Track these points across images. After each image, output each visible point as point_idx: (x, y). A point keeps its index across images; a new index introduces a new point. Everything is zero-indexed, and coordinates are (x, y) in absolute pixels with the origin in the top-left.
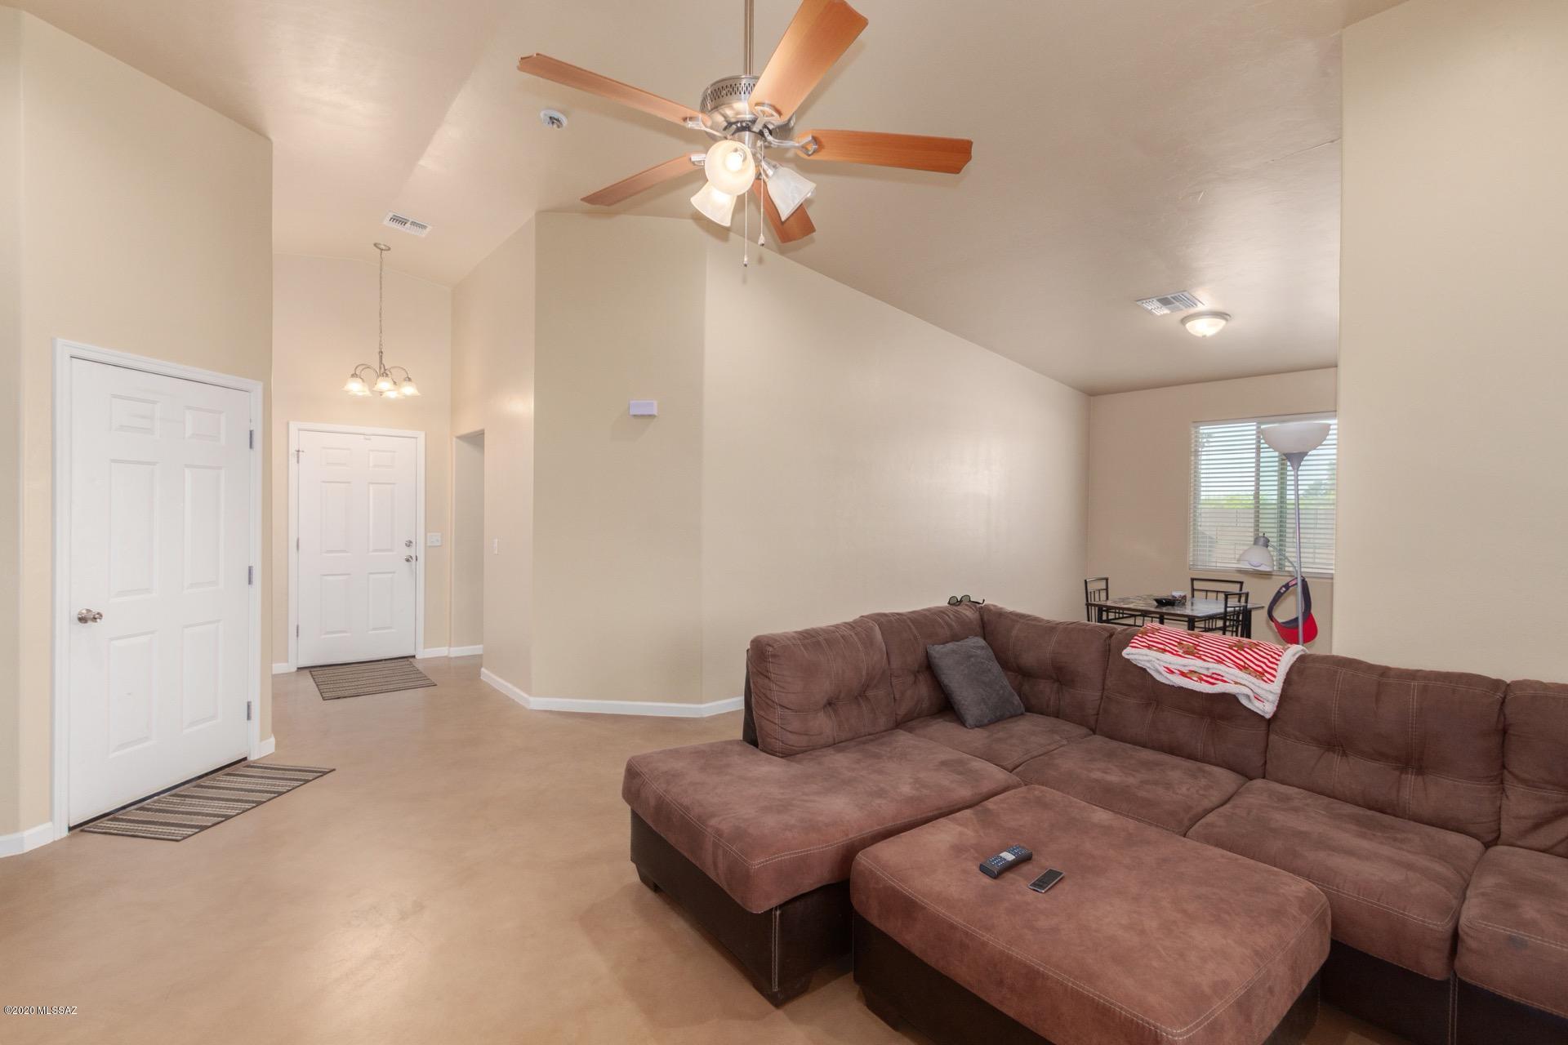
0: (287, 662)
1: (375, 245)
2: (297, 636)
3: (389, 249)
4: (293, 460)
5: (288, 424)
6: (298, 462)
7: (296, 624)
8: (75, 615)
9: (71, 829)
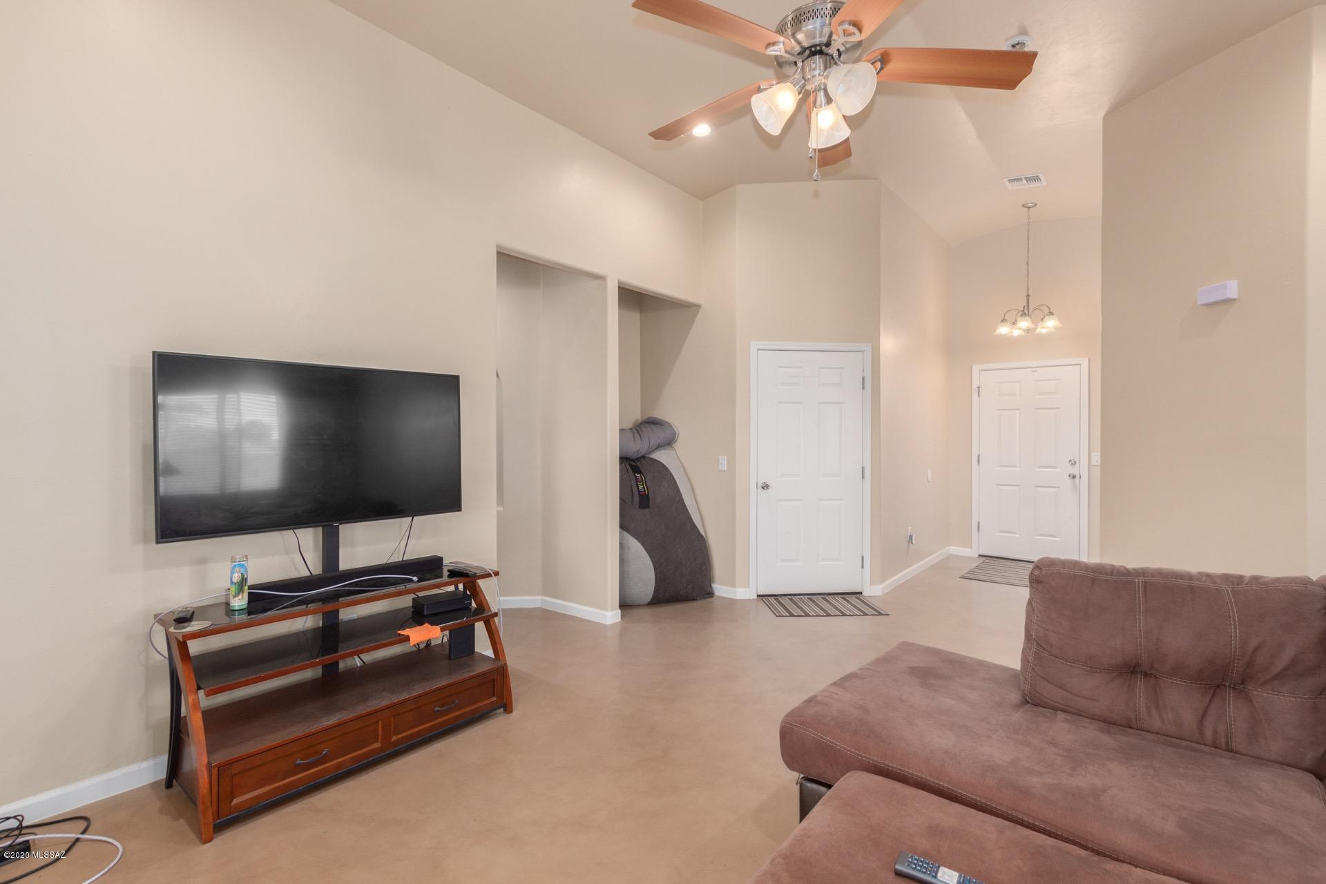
0: (971, 548)
1: (1023, 206)
2: (978, 530)
3: (1036, 205)
4: (975, 395)
5: (971, 367)
6: (979, 395)
7: (977, 520)
8: (760, 485)
9: (758, 596)
